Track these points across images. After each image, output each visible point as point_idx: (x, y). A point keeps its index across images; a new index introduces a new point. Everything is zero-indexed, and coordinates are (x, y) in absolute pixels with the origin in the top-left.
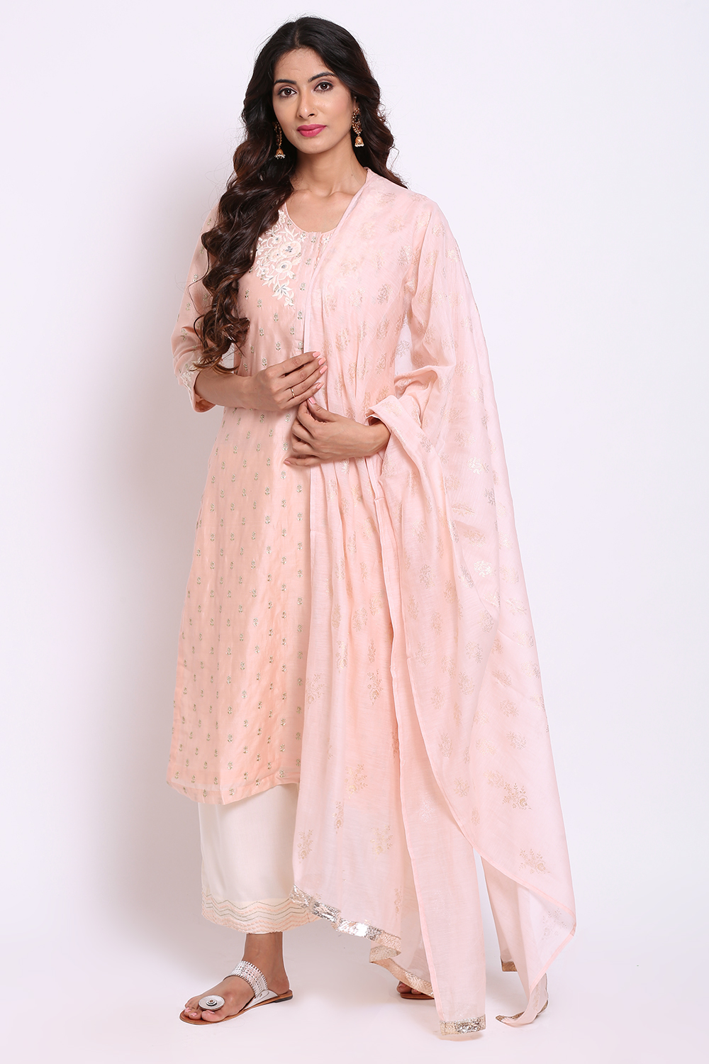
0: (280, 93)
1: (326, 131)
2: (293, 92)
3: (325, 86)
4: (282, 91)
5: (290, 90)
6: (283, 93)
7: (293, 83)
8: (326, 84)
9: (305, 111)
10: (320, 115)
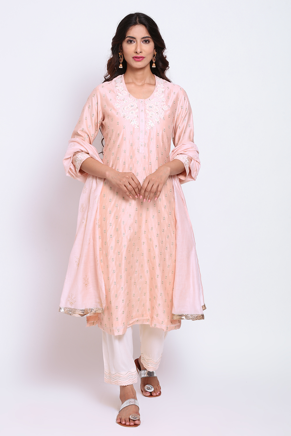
0: (128, 42)
1: (145, 59)
2: (133, 42)
3: (146, 41)
4: (129, 41)
5: (132, 41)
6: (129, 42)
7: (134, 38)
8: (147, 41)
9: (139, 50)
10: (143, 52)
